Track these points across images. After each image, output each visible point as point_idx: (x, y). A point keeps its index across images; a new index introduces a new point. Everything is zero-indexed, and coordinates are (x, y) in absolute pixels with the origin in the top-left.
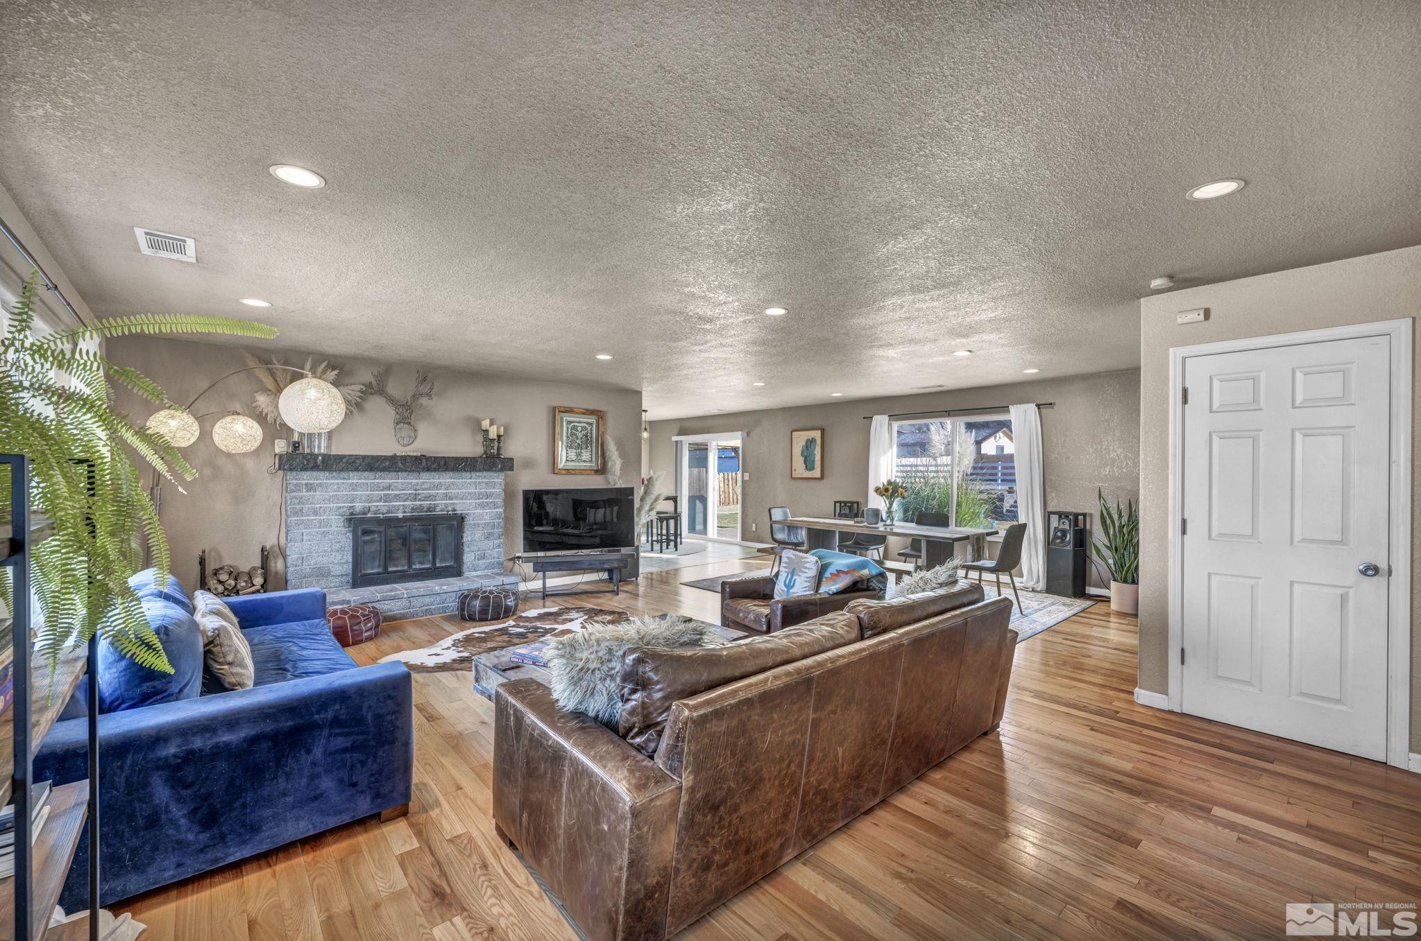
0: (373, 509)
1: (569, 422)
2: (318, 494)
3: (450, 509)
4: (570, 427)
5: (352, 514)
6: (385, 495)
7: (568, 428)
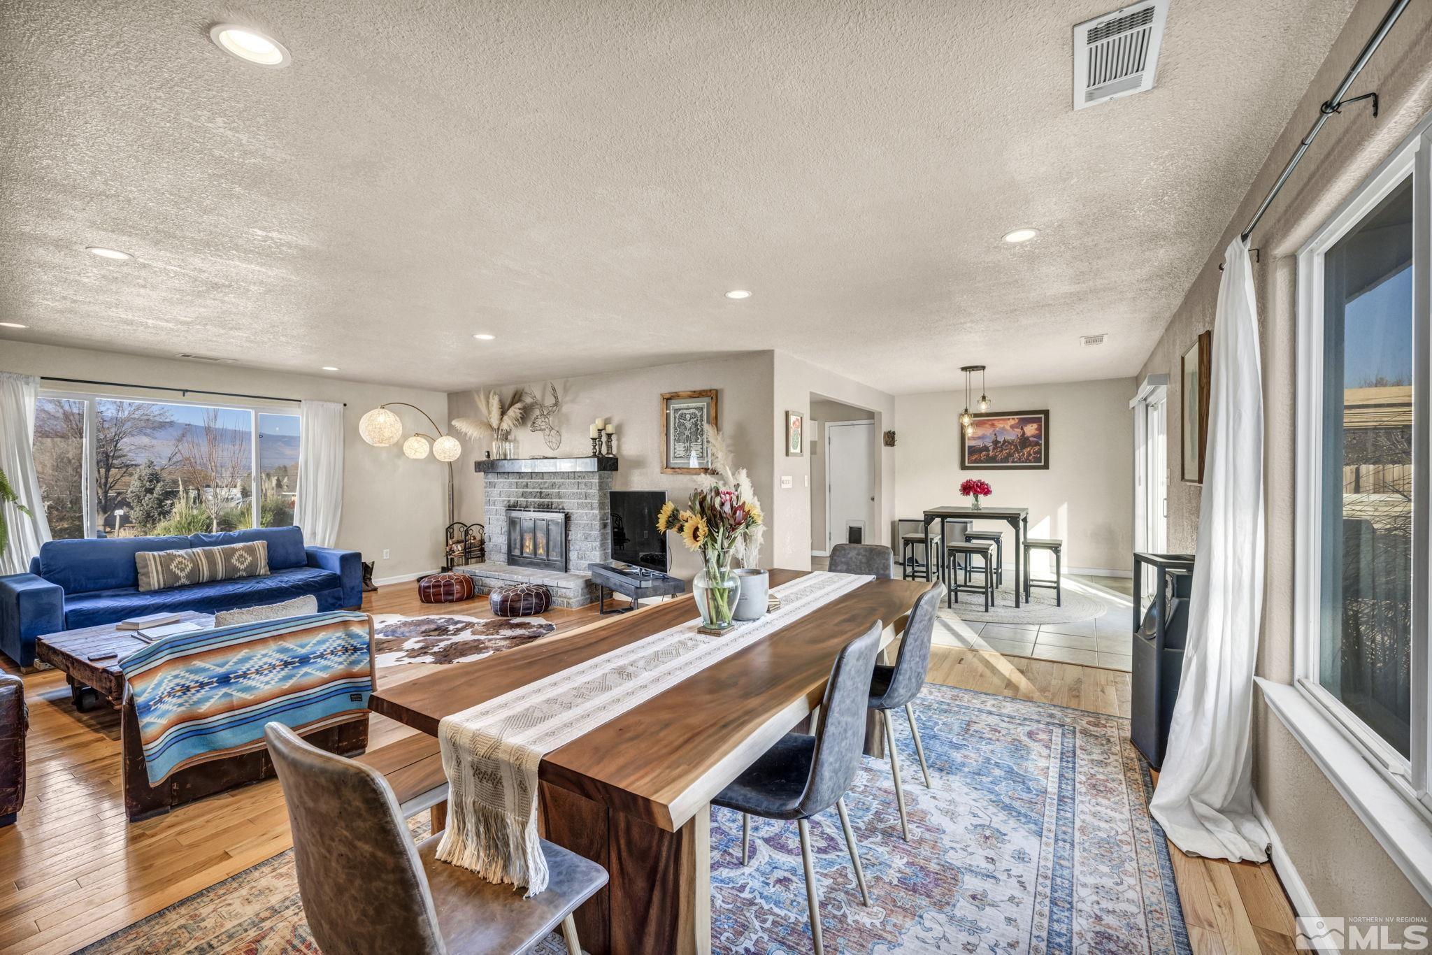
0: (519, 503)
1: (676, 410)
2: (496, 491)
3: (561, 507)
4: (677, 416)
5: (509, 507)
6: (526, 492)
7: (675, 418)
